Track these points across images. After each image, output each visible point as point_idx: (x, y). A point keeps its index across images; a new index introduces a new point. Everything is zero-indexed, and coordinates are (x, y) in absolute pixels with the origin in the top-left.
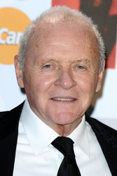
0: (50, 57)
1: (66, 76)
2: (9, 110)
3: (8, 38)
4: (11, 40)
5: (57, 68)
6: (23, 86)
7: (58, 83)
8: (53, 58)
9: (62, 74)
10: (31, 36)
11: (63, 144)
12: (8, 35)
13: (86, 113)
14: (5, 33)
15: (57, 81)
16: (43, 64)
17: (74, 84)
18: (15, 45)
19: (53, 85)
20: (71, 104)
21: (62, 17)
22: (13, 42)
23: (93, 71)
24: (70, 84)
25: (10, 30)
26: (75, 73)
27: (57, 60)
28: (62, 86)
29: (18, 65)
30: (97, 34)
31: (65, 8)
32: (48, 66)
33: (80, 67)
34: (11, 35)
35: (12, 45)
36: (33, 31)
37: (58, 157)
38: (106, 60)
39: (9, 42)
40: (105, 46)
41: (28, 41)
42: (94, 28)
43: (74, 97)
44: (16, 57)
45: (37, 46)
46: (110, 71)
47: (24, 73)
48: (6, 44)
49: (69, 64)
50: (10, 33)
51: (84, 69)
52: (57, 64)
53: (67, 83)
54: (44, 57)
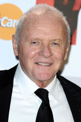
0: (36, 37)
1: (46, 49)
2: (8, 69)
3: (8, 23)
4: (9, 24)
5: (40, 44)
6: (17, 55)
7: (41, 54)
8: (38, 37)
9: (44, 48)
10: (24, 23)
11: (42, 94)
12: (8, 21)
13: (57, 74)
14: (6, 20)
15: (40, 52)
16: (32, 41)
17: (51, 55)
18: (12, 28)
19: (37, 55)
20: (48, 68)
21: (44, 11)
22: (11, 26)
23: (63, 46)
24: (49, 55)
25: (9, 18)
26: (52, 48)
27: (41, 39)
28: (43, 56)
29: (15, 41)
30: (66, 22)
31: (46, 5)
32: (34, 43)
33: (55, 44)
34: (10, 21)
35: (10, 27)
36: (25, 20)
37: (38, 102)
38: (71, 39)
39: (8, 26)
40: (71, 30)
41: (22, 26)
42: (64, 19)
43: (51, 62)
44: (13, 36)
45: (28, 30)
46: (73, 47)
47: (18, 46)
48: (6, 27)
49: (48, 42)
50: (9, 20)
51: (57, 45)
52: (40, 41)
53: (47, 54)
54: (32, 37)
